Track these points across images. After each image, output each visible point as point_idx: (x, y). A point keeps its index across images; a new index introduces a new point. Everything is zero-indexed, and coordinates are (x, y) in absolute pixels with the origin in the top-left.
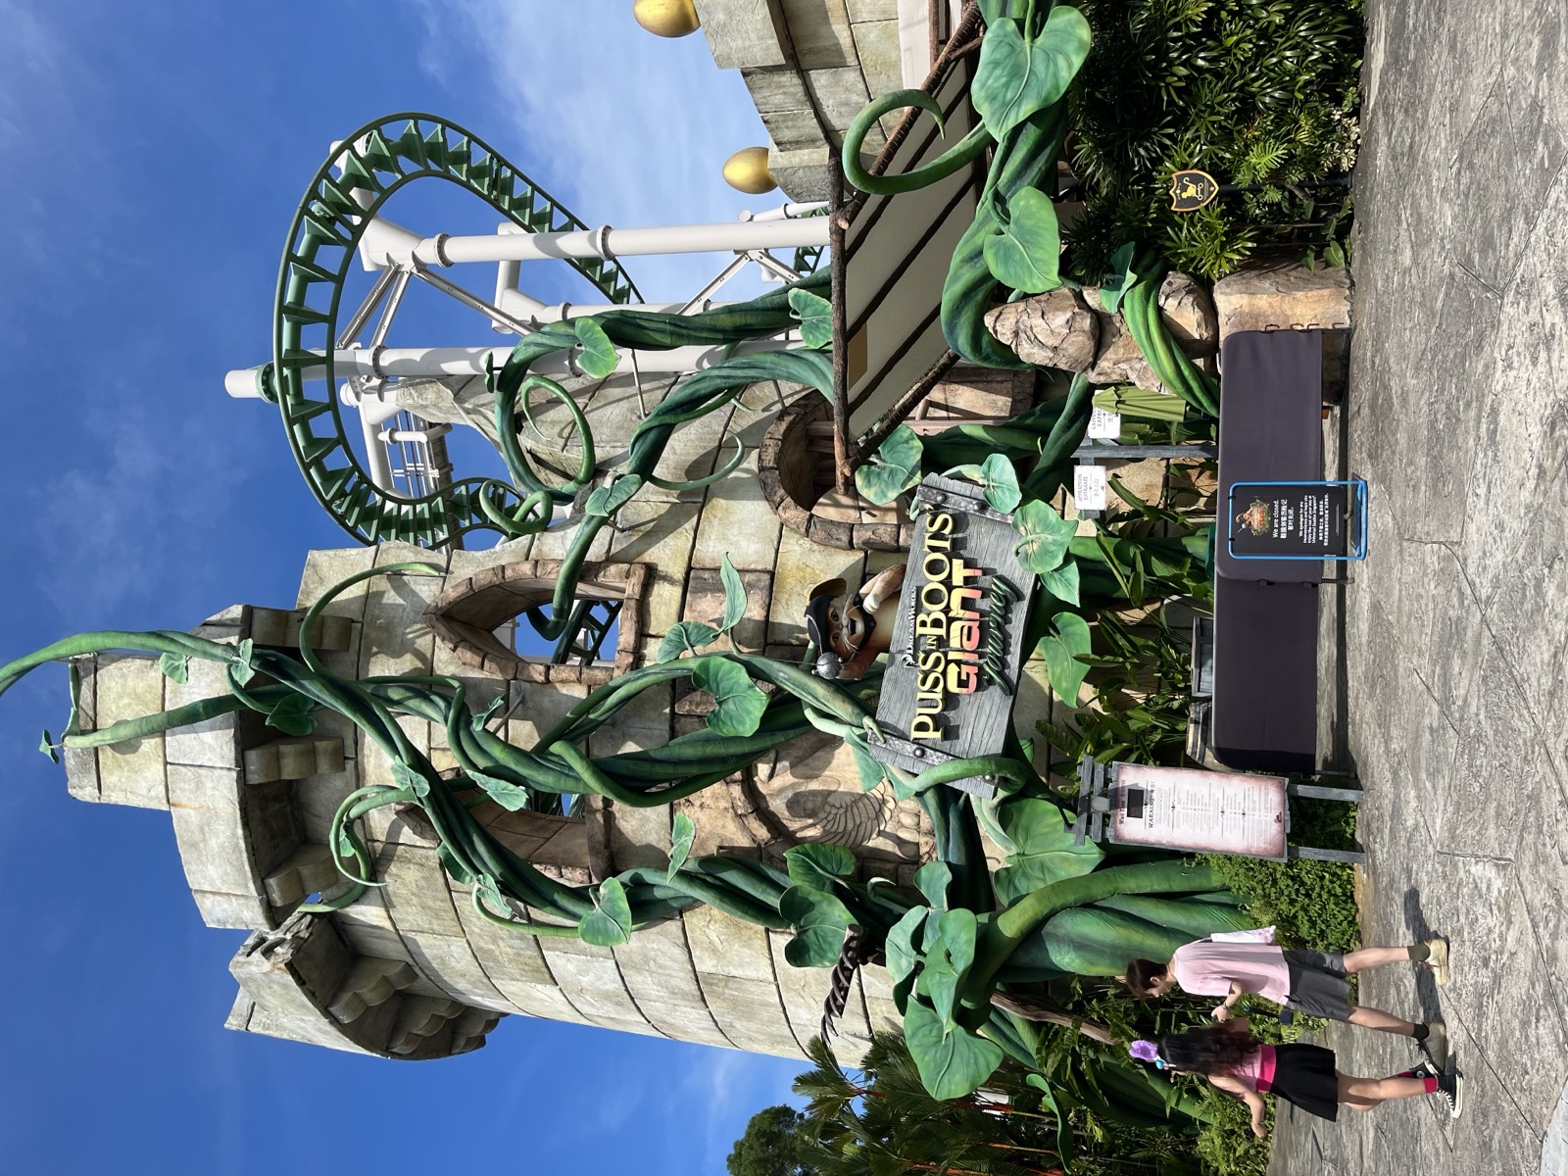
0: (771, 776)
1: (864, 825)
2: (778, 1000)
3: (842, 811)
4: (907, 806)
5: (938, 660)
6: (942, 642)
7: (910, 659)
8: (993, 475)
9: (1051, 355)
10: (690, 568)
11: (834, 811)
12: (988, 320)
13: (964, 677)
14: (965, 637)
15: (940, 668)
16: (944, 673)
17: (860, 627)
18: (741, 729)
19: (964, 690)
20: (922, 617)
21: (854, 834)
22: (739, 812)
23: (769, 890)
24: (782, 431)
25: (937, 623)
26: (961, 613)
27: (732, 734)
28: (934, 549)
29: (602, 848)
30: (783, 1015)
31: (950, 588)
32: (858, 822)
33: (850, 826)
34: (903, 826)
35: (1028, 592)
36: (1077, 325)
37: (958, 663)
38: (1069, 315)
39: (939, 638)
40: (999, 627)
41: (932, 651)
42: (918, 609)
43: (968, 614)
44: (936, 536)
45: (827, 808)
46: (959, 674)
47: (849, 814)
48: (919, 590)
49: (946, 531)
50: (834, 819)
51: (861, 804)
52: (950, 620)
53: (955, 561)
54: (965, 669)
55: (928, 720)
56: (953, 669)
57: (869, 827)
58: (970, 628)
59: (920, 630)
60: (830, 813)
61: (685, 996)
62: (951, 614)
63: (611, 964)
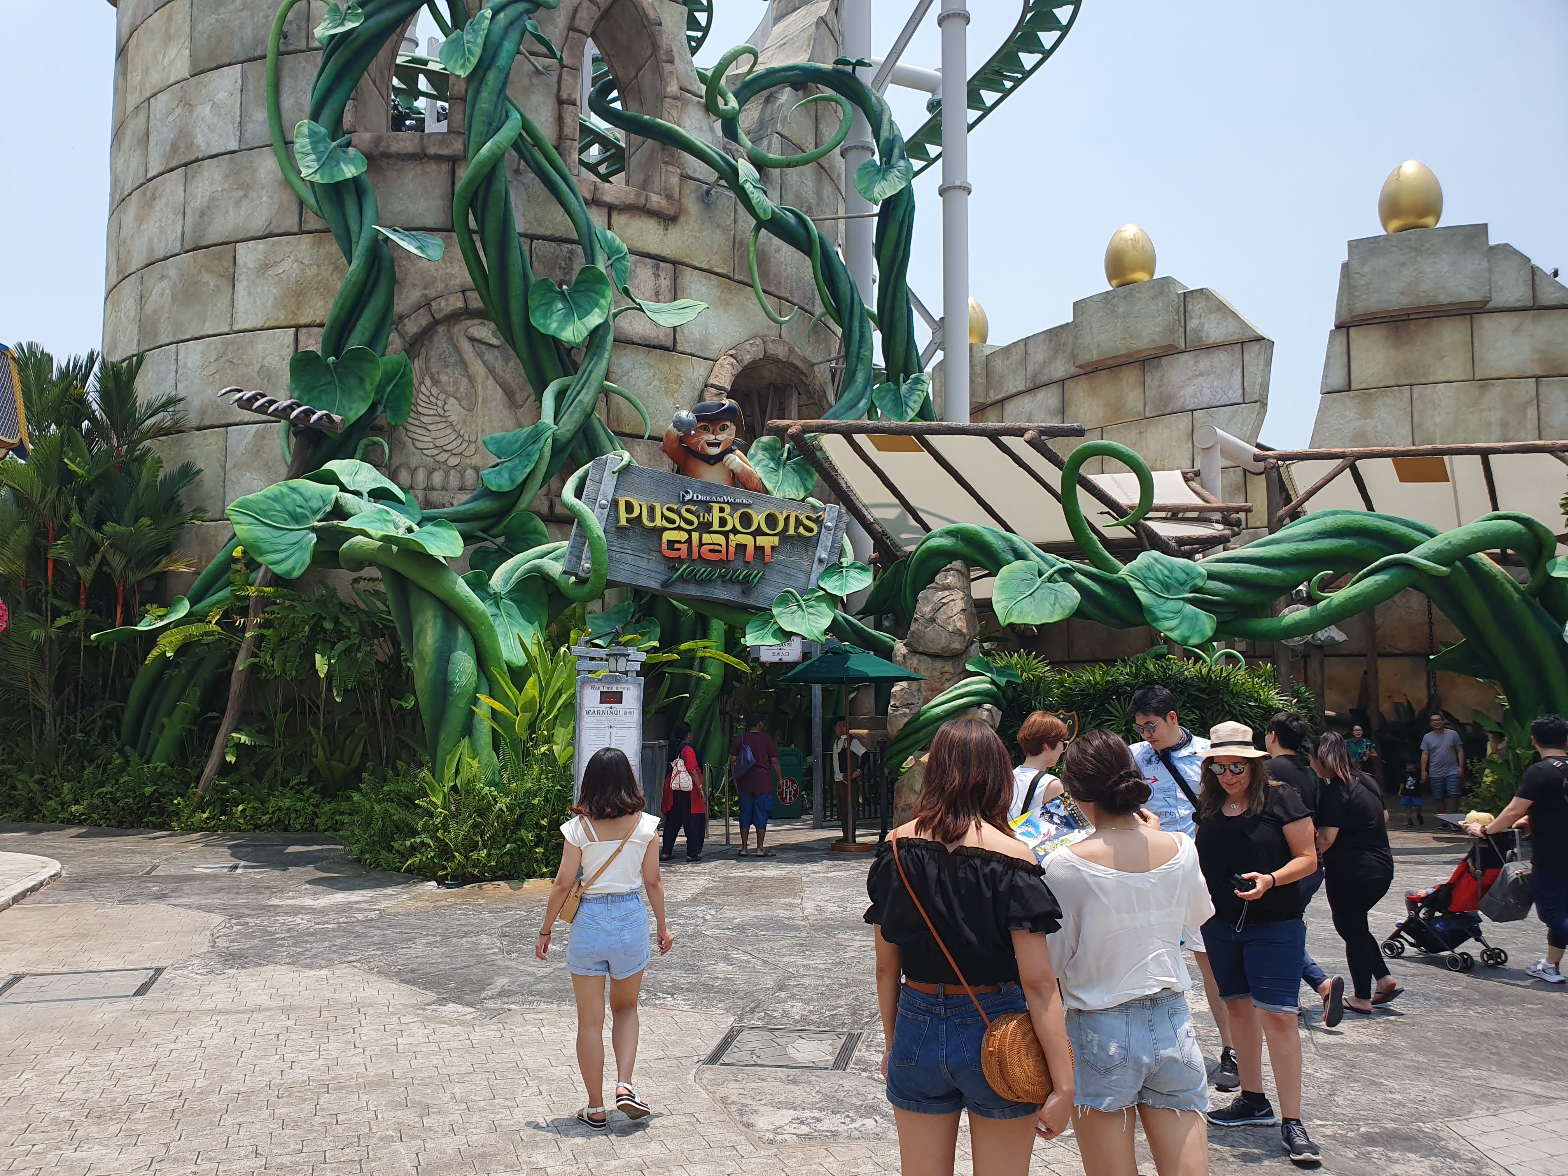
0: (472, 339)
1: (427, 433)
2: (210, 332)
3: (441, 411)
4: (451, 478)
5: (690, 523)
6: (705, 527)
7: (688, 497)
8: (853, 573)
9: (928, 616)
10: (675, 263)
11: (440, 403)
12: (957, 564)
13: (677, 546)
14: (712, 547)
15: (683, 525)
16: (679, 528)
17: (715, 451)
18: (538, 314)
19: (665, 546)
20: (728, 509)
21: (417, 423)
22: (433, 303)
23: (367, 334)
24: (795, 362)
25: (723, 522)
26: (732, 544)
27: (532, 304)
28: (787, 519)
29: (381, 149)
30: (188, 337)
31: (754, 534)
32: (430, 427)
33: (425, 419)
34: (430, 474)
35: (751, 602)
36: (955, 638)
37: (689, 541)
38: (965, 631)
39: (711, 524)
40: (722, 576)
41: (698, 517)
42: (734, 506)
43: (732, 550)
44: (798, 522)
45: (442, 397)
46: (679, 542)
47: (437, 418)
48: (748, 506)
49: (801, 530)
50: (431, 403)
51: (449, 431)
52: (726, 534)
53: (777, 538)
54: (684, 547)
55: (636, 513)
56: (684, 536)
57: (426, 439)
58: (720, 552)
59: (716, 507)
60: (437, 399)
61: (201, 226)
62: (731, 536)
63: (233, 145)
